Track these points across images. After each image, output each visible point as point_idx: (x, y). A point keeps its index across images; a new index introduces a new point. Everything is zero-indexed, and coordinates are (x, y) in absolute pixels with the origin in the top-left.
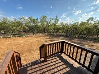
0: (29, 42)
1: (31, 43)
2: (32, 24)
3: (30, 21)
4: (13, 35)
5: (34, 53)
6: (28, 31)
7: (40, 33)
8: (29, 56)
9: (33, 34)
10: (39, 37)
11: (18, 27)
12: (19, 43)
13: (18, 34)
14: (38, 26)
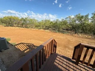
0: (68, 39)
1: (69, 41)
2: (77, 22)
3: (75, 19)
4: (59, 31)
5: (68, 50)
6: (71, 30)
7: (86, 33)
8: (63, 51)
9: (75, 33)
10: (82, 38)
11: (63, 26)
12: (60, 38)
13: (62, 31)
14: (86, 25)
